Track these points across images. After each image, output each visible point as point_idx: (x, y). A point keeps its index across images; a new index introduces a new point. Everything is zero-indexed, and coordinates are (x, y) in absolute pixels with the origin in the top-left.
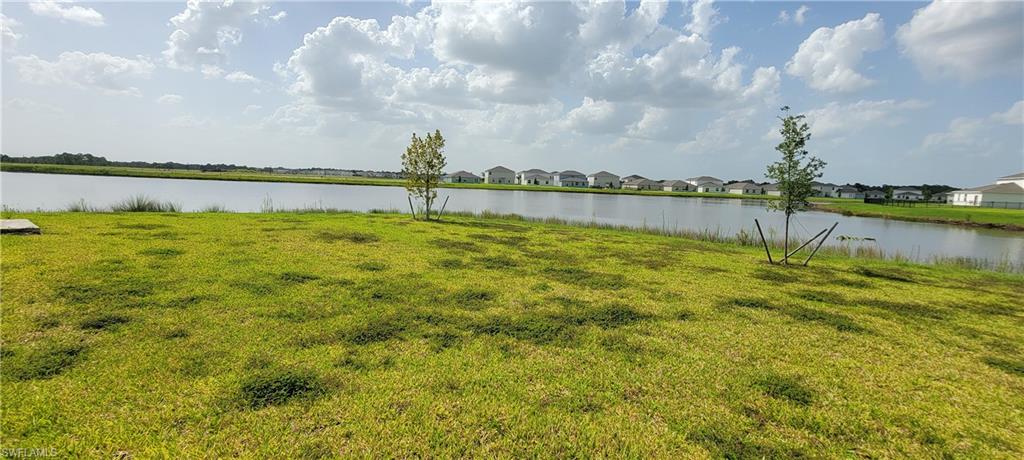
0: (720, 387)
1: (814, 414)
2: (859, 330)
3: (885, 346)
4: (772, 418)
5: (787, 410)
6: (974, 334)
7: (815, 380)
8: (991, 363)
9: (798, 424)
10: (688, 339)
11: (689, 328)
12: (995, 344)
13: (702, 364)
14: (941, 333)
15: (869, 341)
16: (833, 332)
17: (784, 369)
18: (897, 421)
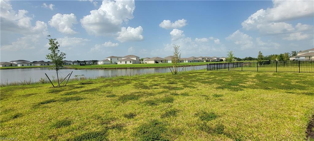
0: (37, 135)
1: (73, 126)
2: (82, 99)
3: (89, 101)
4: (59, 134)
5: (64, 129)
6: (104, 92)
7: (71, 116)
8: (108, 96)
9: (68, 132)
10: (19, 124)
11: (19, 120)
12: (108, 93)
13: (28, 131)
14: (99, 94)
15: (84, 101)
16: (75, 101)
17: (61, 118)
18: (92, 117)
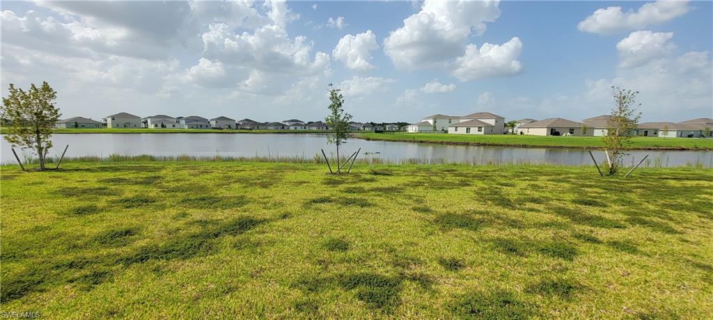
0: (305, 254)
1: (350, 253)
2: (369, 205)
3: (380, 211)
4: (331, 262)
5: (339, 255)
6: (410, 197)
7: (351, 236)
8: (414, 209)
9: (342, 261)
10: (288, 230)
11: (288, 223)
12: (417, 200)
13: (296, 243)
14: (400, 200)
15: (373, 210)
16: (358, 209)
17: (336, 235)
18: (381, 246)
